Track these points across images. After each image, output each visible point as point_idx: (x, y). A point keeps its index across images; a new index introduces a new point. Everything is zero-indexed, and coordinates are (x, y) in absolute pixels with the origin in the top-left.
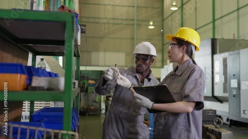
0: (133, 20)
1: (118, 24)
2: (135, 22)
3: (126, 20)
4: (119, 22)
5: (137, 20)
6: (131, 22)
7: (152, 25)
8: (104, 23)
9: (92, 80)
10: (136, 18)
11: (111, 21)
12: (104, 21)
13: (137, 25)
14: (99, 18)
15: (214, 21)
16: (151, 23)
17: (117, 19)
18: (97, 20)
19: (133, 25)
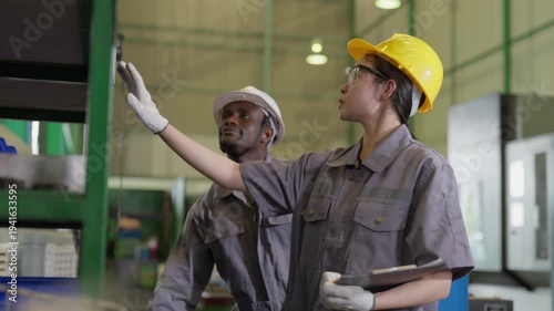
0: (260, 36)
1: (212, 48)
2: (268, 43)
3: (240, 35)
4: (217, 40)
5: (276, 38)
6: (254, 43)
7: (321, 53)
8: (171, 45)
9: (130, 216)
10: (268, 31)
11: (192, 39)
12: (170, 37)
13: (275, 51)
14: (153, 28)
15: (508, 43)
16: (317, 47)
17: (212, 33)
18: (148, 35)
19: (260, 51)
